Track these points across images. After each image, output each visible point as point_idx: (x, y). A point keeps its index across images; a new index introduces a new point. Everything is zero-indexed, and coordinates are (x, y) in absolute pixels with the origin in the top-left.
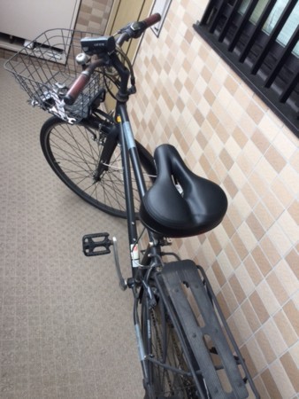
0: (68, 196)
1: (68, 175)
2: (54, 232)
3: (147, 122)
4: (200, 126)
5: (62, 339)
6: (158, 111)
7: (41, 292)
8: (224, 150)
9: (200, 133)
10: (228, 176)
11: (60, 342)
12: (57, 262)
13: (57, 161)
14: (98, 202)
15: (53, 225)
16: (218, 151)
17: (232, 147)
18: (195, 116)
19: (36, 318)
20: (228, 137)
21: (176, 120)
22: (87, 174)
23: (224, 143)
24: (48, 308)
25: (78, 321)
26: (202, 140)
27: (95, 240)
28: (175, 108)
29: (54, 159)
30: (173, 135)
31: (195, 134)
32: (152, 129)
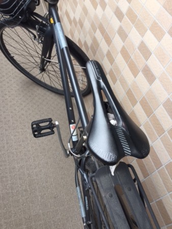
0: (23, 81)
1: (22, 65)
2: (15, 110)
3: (77, 20)
4: (121, 22)
5: (26, 190)
6: (85, 10)
7: (9, 156)
8: (142, 42)
9: (121, 27)
10: (146, 66)
11: (24, 193)
12: (18, 132)
13: (12, 55)
14: (46, 84)
15: (14, 104)
16: (137, 44)
17: (150, 40)
18: (115, 13)
19: (6, 177)
20: (146, 31)
21: (100, 17)
22: (34, 66)
23: (143, 36)
24: (14, 168)
25: (37, 175)
26: (123, 34)
27: (41, 125)
28: (99, 7)
29: (9, 54)
30: (98, 31)
31: (116, 29)
32: (82, 25)
